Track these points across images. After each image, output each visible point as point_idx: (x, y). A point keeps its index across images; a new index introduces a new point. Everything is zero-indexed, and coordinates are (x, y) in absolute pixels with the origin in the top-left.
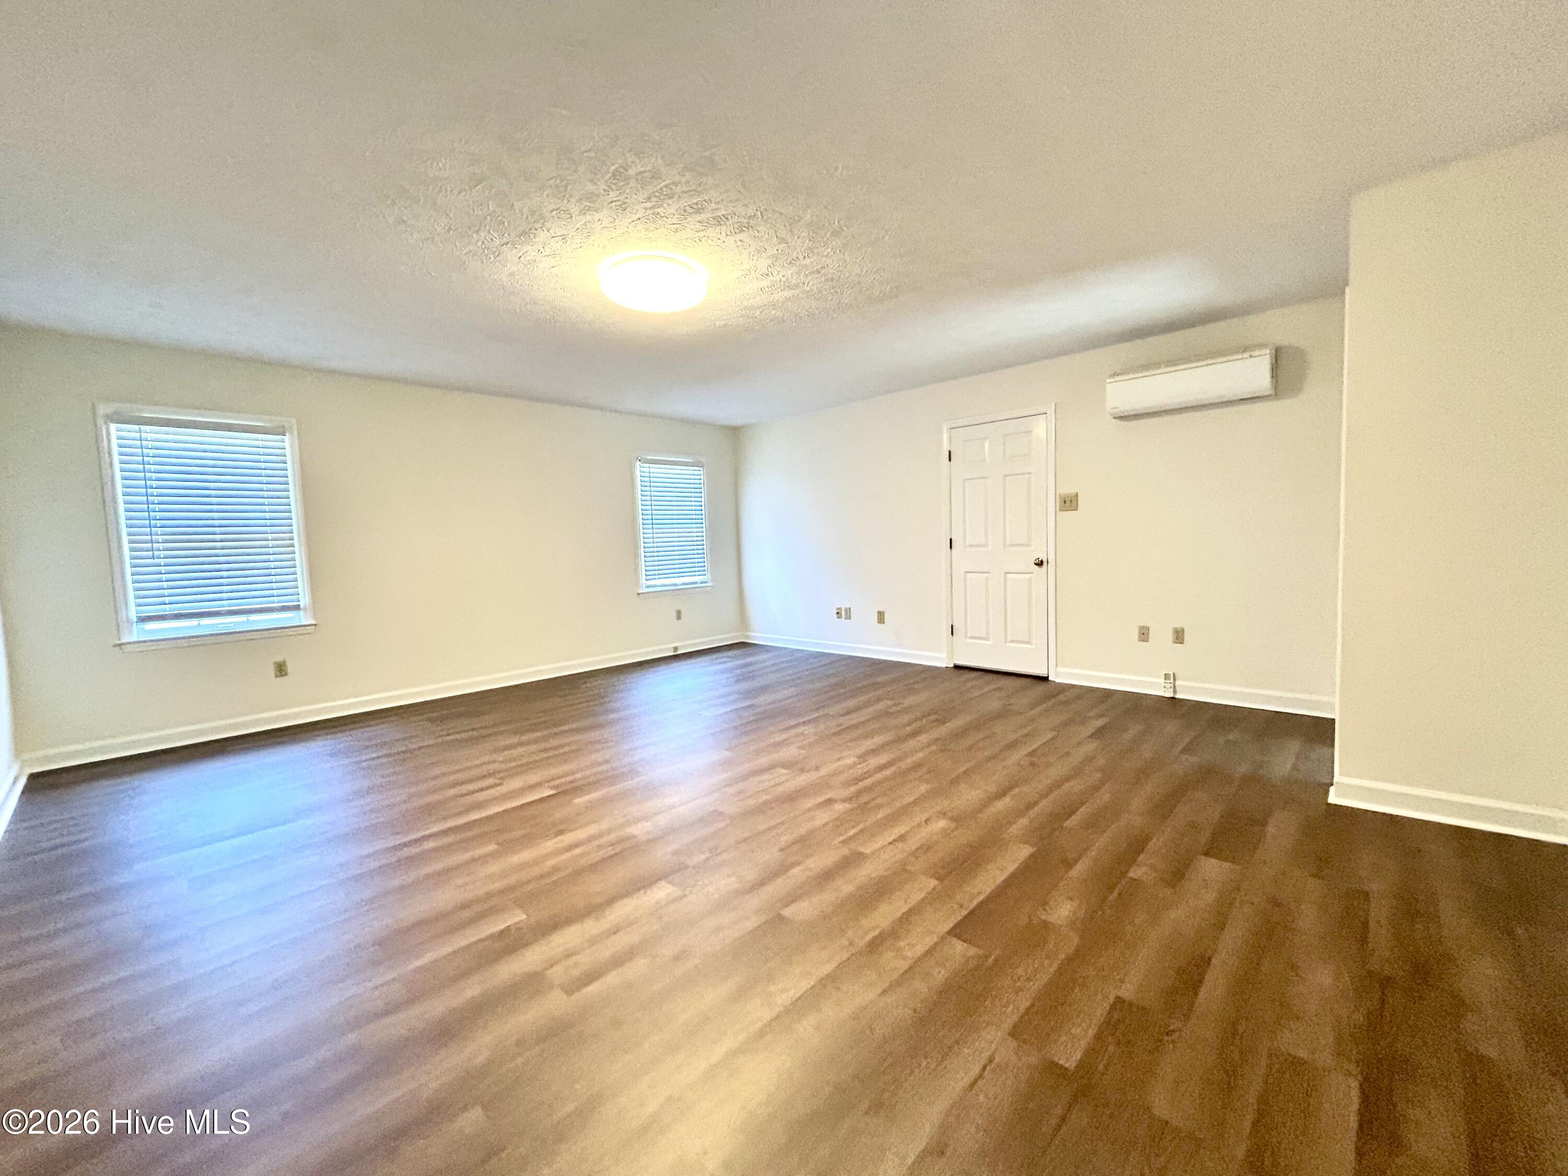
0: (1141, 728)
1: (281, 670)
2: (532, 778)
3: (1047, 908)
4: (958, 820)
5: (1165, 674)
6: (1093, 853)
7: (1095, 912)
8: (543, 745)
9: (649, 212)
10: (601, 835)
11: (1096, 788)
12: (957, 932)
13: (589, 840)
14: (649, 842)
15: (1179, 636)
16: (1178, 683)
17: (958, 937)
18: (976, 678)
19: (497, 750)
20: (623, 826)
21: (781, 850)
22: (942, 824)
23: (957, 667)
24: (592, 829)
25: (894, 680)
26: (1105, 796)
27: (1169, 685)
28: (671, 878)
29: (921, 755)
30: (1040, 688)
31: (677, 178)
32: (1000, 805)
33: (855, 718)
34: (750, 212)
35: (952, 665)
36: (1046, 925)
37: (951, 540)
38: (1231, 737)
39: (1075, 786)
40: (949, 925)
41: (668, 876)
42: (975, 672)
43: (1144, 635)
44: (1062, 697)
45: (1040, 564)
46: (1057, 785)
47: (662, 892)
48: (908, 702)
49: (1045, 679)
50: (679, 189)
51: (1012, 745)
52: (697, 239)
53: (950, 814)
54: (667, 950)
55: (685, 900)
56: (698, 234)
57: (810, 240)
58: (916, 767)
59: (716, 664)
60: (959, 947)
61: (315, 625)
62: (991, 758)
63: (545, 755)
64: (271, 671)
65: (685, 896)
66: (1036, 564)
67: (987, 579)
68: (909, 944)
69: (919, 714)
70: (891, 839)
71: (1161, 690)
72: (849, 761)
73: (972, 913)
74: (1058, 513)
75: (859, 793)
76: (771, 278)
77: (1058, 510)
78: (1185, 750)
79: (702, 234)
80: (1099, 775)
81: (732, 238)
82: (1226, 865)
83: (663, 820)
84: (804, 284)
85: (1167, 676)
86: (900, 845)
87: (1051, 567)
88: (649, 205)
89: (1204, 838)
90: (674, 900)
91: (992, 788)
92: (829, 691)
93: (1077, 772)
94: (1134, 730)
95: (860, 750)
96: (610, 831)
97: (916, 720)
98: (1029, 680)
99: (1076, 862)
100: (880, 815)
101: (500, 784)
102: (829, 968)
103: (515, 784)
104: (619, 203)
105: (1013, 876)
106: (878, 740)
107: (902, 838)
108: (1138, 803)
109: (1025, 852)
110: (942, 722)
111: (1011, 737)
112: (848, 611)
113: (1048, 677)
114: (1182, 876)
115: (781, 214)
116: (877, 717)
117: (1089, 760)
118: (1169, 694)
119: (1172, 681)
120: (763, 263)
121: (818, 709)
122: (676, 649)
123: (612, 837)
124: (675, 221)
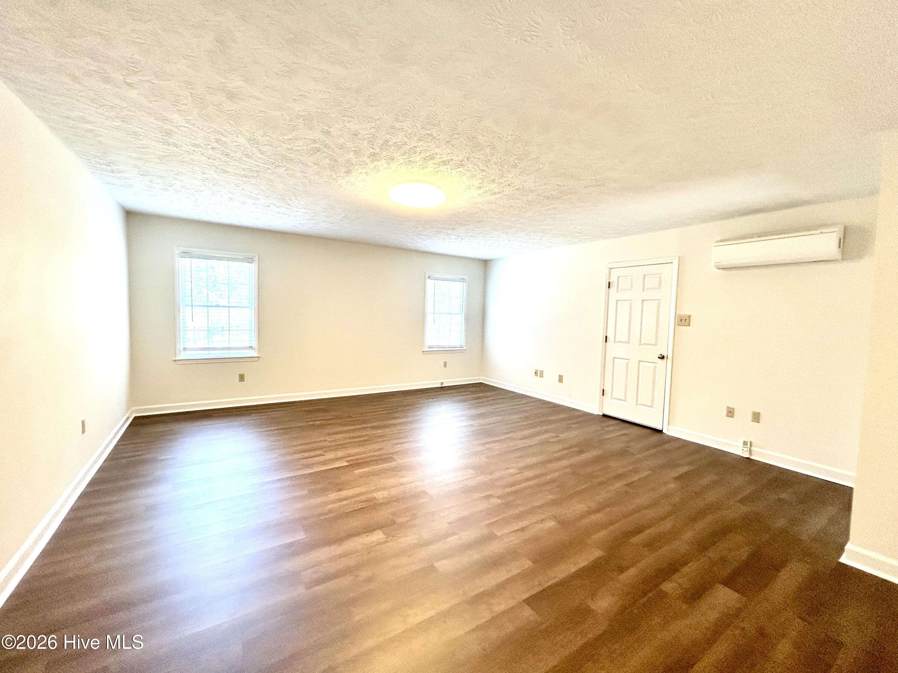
0: (715, 478)
1: (242, 378)
2: (340, 454)
3: (595, 599)
4: (563, 523)
5: (744, 442)
6: (641, 565)
7: (626, 608)
8: (352, 435)
9: (406, 160)
10: (360, 494)
11: (663, 519)
12: (530, 601)
13: (352, 497)
14: (382, 504)
15: (756, 417)
16: (753, 448)
17: (529, 604)
18: (616, 424)
19: (329, 434)
20: (371, 492)
21: (449, 523)
22: (551, 524)
23: (604, 415)
24: (357, 490)
25: (562, 420)
26: (667, 525)
27: (746, 449)
28: (384, 529)
29: (556, 474)
30: (655, 438)
31: (416, 144)
32: (594, 517)
33: (528, 442)
34: (461, 158)
35: (601, 414)
36: (589, 611)
37: (606, 337)
38: (783, 496)
39: (651, 514)
40: (527, 595)
41: (382, 527)
42: (614, 420)
43: (730, 413)
44: (666, 447)
45: (662, 357)
46: (639, 509)
47: (378, 536)
48: (562, 436)
49: (660, 432)
50: (418, 149)
51: (619, 477)
52: (435, 172)
53: (558, 518)
54: (364, 574)
55: (386, 545)
56: (435, 170)
57: (499, 171)
58: (552, 481)
59: (460, 396)
60: (528, 613)
61: (258, 357)
62: (602, 483)
63: (350, 441)
64: (237, 378)
65: (387, 542)
66: (659, 358)
67: (627, 364)
68: (498, 603)
69: (567, 446)
70: (516, 529)
71: (740, 451)
72: (511, 471)
73: (544, 590)
74: (677, 326)
75: (509, 494)
76: (483, 189)
77: (676, 324)
78: (742, 501)
79: (437, 169)
80: (670, 508)
81: (454, 171)
82: (736, 595)
83: (394, 492)
84: (503, 191)
85: (745, 443)
86: (520, 534)
87: (669, 362)
88: (405, 157)
89: (726, 572)
90: (379, 544)
91: (593, 505)
92: (519, 422)
93: (654, 504)
94: (708, 478)
95: (521, 465)
96: (365, 493)
97: (564, 449)
98: (649, 431)
99: (628, 568)
100: (516, 511)
101: (323, 455)
102: (444, 607)
103: (330, 456)
104: (389, 157)
105: (582, 570)
106: (534, 460)
107: (522, 529)
108: (688, 535)
109: (598, 553)
110: (581, 452)
111: (621, 471)
112: (542, 372)
113: (662, 431)
114: (699, 597)
115: (479, 158)
116: (541, 444)
117: (666, 496)
118: (746, 455)
119: (749, 446)
120: (476, 183)
121: (507, 433)
122: (442, 383)
123: (363, 498)
124: (420, 163)
